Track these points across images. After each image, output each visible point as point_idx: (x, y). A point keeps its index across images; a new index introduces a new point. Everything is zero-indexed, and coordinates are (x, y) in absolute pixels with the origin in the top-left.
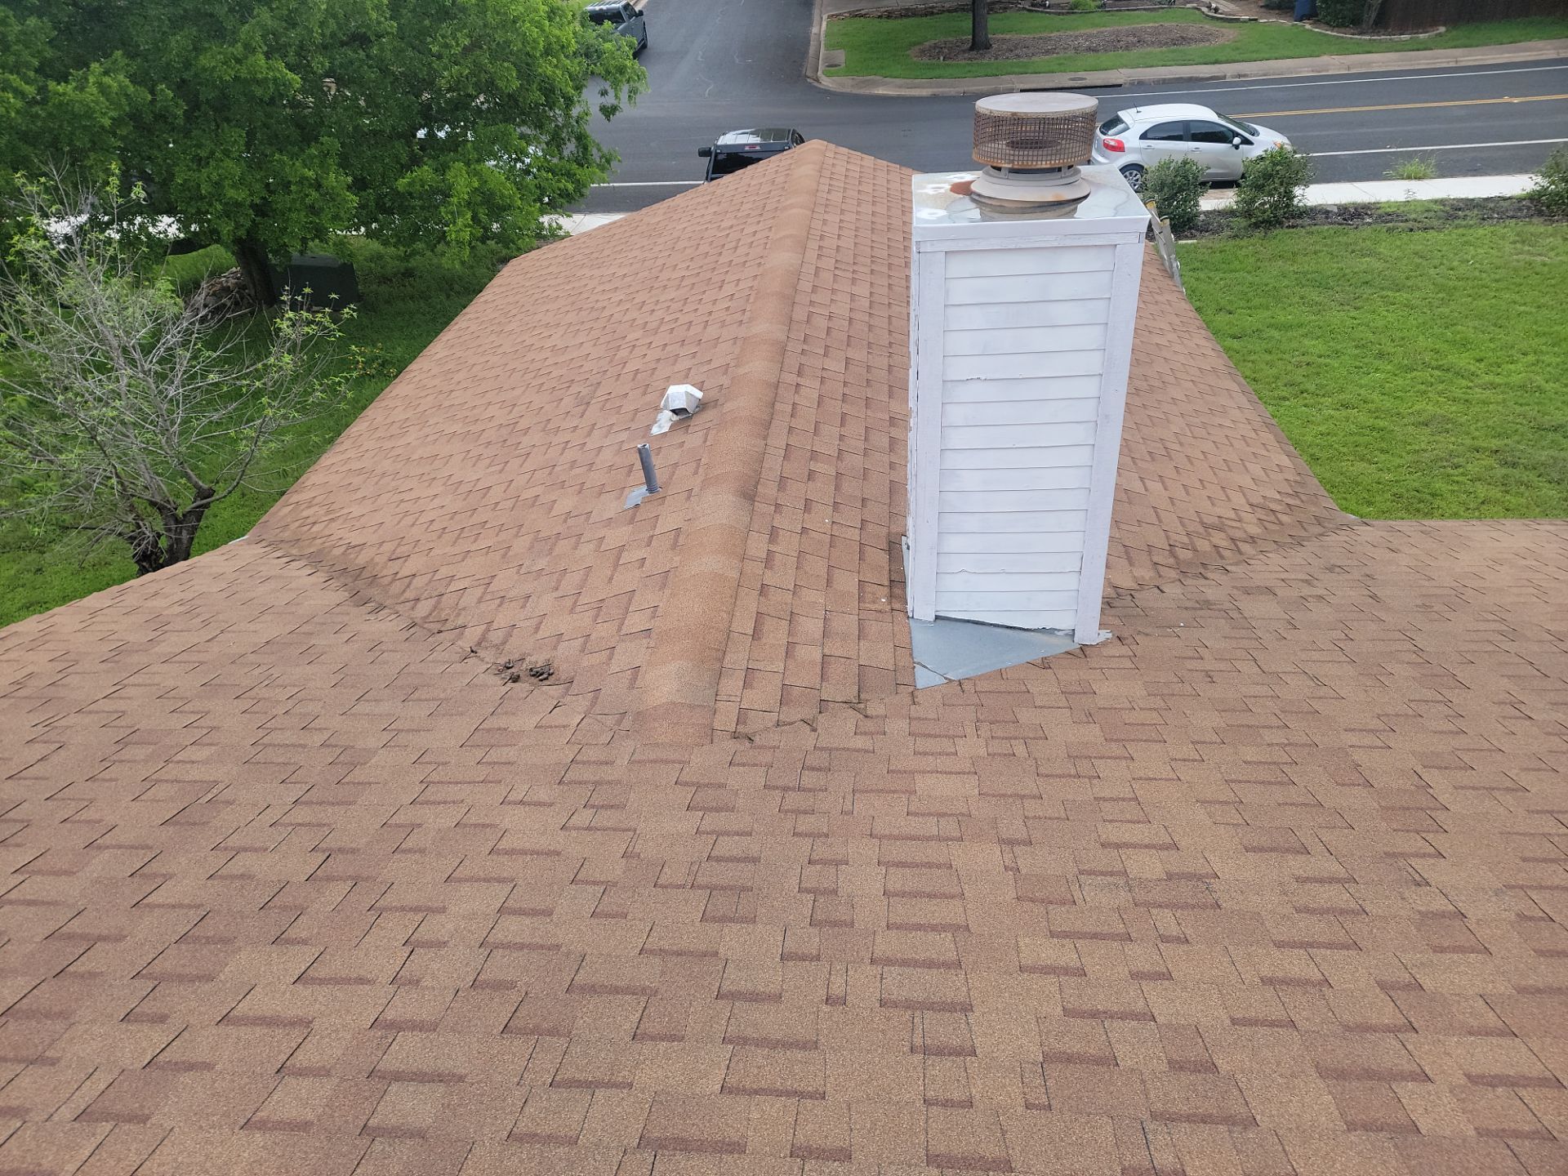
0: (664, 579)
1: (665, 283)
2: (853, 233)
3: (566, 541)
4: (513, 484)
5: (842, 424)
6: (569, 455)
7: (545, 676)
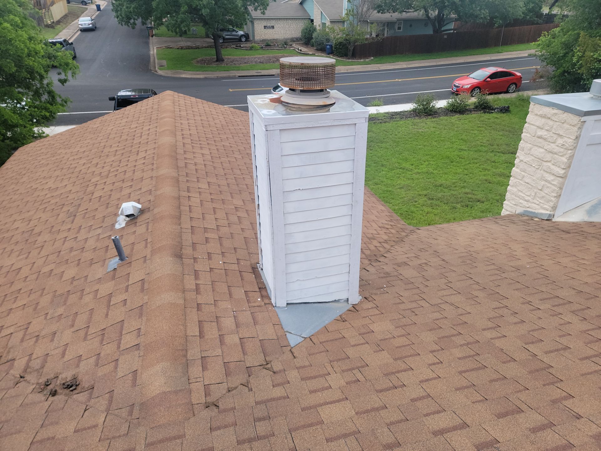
0: (141, 310)
1: (107, 154)
2: (195, 128)
3: (74, 295)
4: (35, 265)
5: (215, 213)
6: (68, 245)
7: (74, 387)
